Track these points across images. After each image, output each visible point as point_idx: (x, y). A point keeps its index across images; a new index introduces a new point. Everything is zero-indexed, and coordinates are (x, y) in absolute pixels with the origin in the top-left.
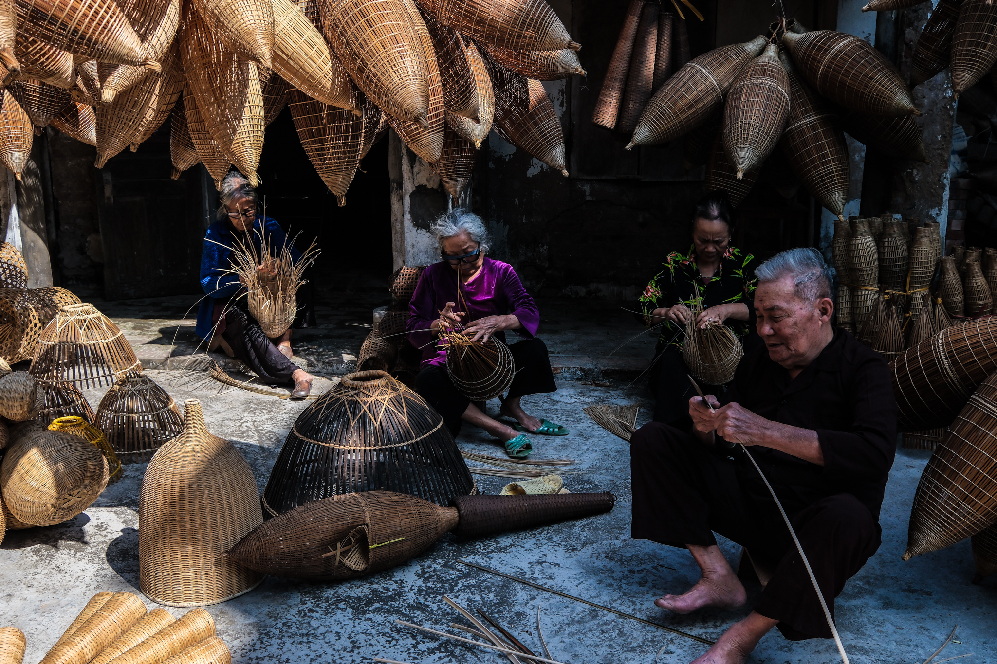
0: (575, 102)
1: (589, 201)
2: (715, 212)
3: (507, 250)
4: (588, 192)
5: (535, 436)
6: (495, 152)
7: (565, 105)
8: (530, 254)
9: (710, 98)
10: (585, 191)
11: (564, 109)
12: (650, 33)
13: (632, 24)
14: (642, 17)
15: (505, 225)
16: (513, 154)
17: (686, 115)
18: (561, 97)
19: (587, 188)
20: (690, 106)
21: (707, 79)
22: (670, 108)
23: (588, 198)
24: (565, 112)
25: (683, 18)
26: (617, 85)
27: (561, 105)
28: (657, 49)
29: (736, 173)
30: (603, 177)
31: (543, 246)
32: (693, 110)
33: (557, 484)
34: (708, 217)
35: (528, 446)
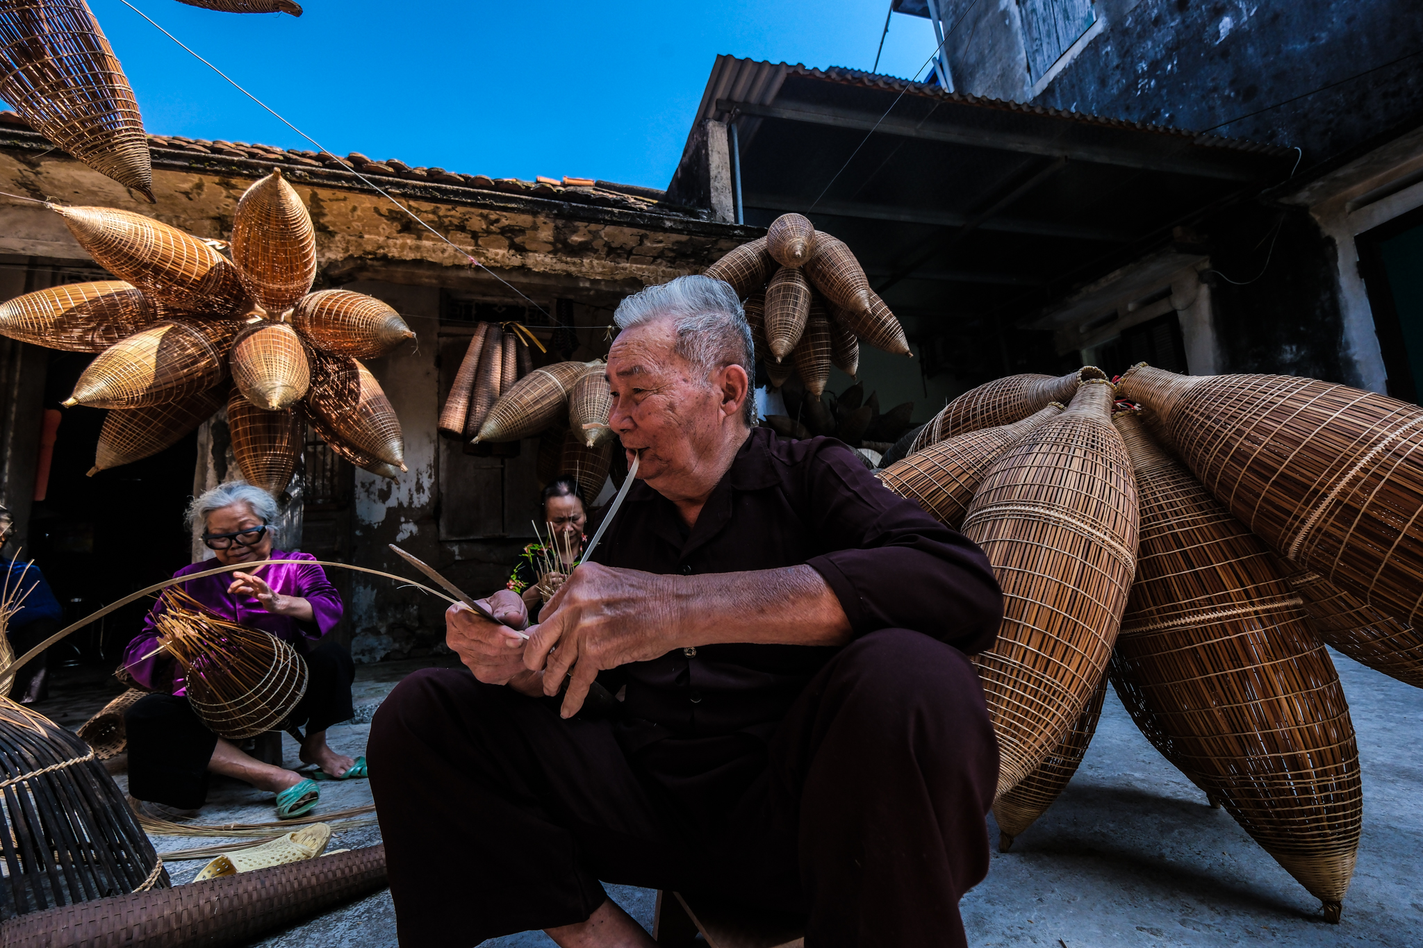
0: (442, 475)
1: (459, 561)
2: (565, 489)
3: (375, 614)
4: (457, 552)
5: (340, 782)
6: (363, 521)
7: (433, 477)
8: (399, 616)
9: (555, 396)
10: (454, 552)
11: (433, 480)
12: (494, 348)
13: (477, 343)
14: (486, 337)
15: (373, 589)
16: (382, 522)
17: (532, 410)
18: (429, 471)
19: (456, 549)
20: (536, 402)
21: (550, 380)
22: (516, 402)
23: (458, 558)
24: (433, 483)
25: (527, 345)
26: (464, 393)
27: (430, 477)
28: (502, 361)
29: (586, 442)
30: (471, 537)
31: (413, 606)
32: (539, 406)
33: (318, 841)
34: (557, 494)
35: (314, 796)
